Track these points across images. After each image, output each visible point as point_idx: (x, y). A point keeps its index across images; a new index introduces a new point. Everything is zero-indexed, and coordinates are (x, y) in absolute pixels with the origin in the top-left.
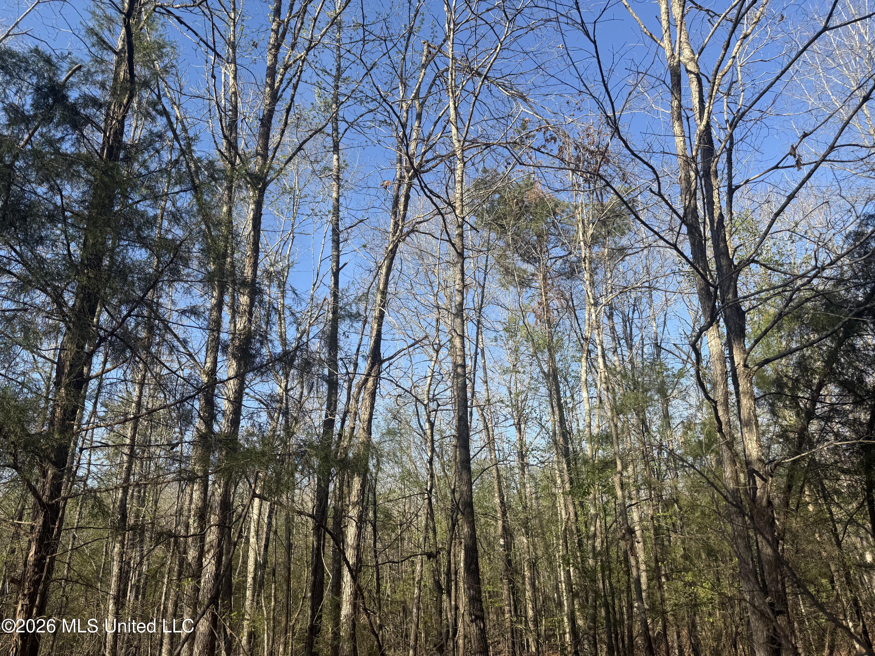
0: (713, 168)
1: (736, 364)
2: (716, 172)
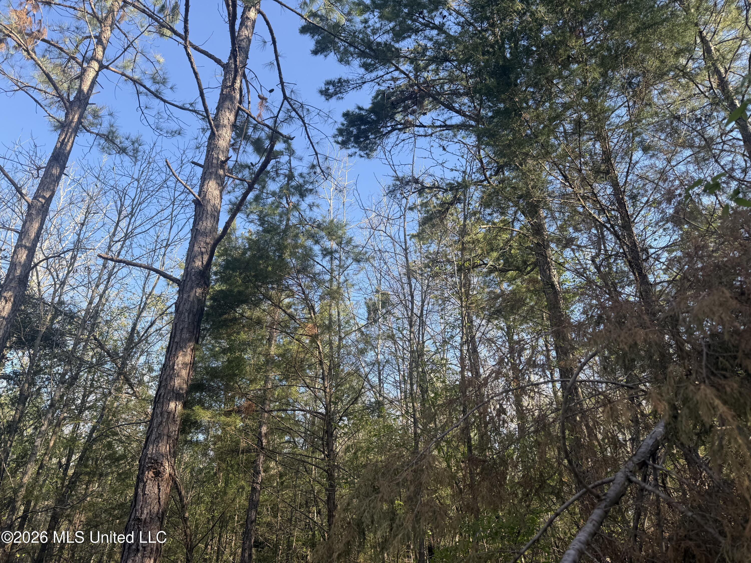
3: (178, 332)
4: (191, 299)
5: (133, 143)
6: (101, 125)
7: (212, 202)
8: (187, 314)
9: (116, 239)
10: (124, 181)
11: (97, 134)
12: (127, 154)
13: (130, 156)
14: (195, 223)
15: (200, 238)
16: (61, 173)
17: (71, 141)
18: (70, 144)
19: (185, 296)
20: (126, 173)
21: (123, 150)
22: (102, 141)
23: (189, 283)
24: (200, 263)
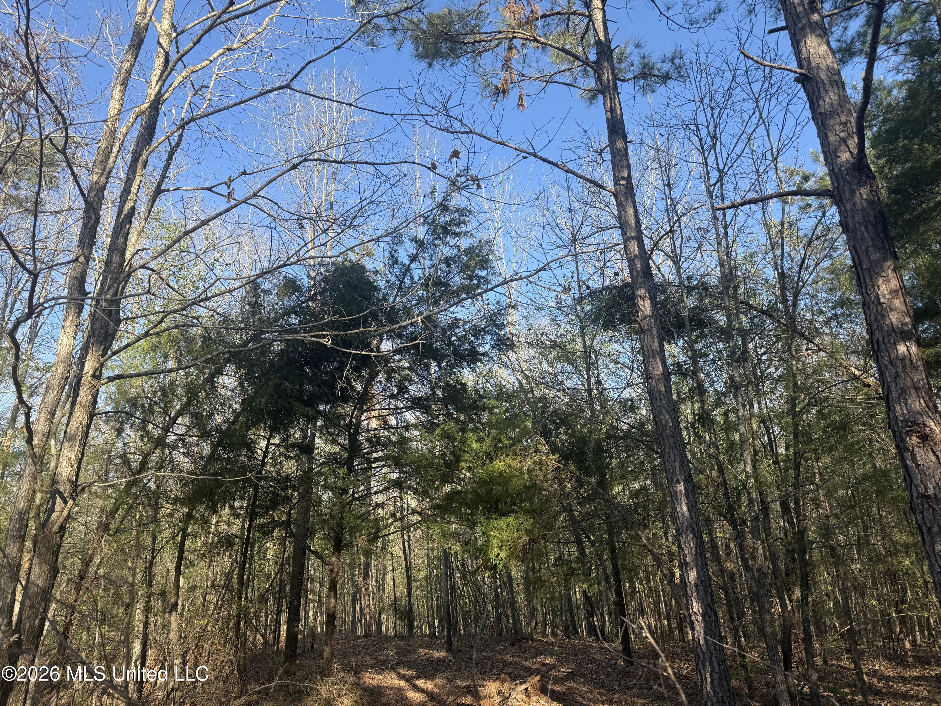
0: (143, 157)
1: (85, 371)
2: (146, 163)
3: (863, 256)
4: (859, 206)
5: (672, 61)
6: (633, 65)
7: (823, 66)
8: (863, 228)
9: (712, 181)
10: (688, 112)
11: (634, 78)
12: (671, 78)
13: (675, 79)
14: (813, 107)
15: (832, 122)
16: (626, 142)
17: (617, 103)
18: (618, 106)
19: (849, 206)
20: (683, 100)
21: (666, 78)
22: (641, 82)
23: (847, 188)
24: (848, 154)
